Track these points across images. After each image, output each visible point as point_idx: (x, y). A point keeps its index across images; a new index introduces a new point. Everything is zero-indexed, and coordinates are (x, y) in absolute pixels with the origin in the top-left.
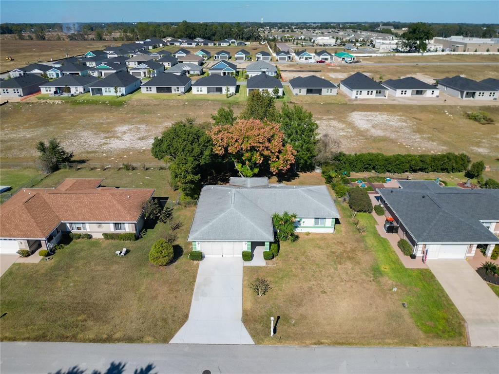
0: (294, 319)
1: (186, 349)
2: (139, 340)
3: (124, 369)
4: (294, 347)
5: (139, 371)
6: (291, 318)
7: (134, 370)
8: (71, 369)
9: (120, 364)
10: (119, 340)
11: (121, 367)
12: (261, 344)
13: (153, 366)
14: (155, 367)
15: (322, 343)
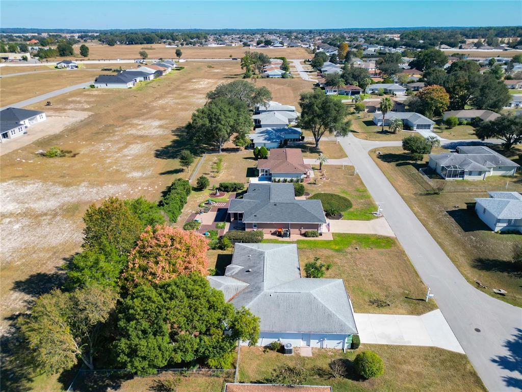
5: (501, 367)
7: (503, 370)
9: (505, 380)
12: (437, 306)
14: (492, 358)
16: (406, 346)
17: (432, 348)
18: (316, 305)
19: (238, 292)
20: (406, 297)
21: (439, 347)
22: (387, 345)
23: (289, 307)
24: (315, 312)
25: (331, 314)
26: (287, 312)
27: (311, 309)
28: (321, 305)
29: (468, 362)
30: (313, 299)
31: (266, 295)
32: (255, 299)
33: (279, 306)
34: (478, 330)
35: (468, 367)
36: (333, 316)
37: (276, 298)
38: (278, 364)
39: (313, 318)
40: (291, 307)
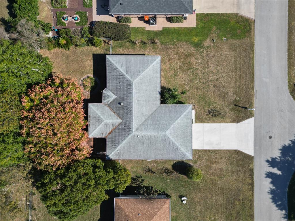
0: (236, 98)
1: (257, 148)
2: (252, 171)
3: (268, 171)
4: (255, 100)
5: (269, 165)
6: (235, 99)
7: (269, 167)
8: (269, 194)
9: (266, 174)
10: (252, 179)
11: (267, 173)
12: (253, 114)
13: (267, 160)
14: (268, 159)
15: (253, 87)
16: (220, 150)
17: (236, 151)
18: (169, 142)
19: (115, 127)
20: (235, 105)
21: (240, 150)
22: (209, 150)
23: (150, 144)
24: (167, 147)
25: (178, 147)
26: (149, 147)
27: (165, 145)
28: (172, 142)
29: (252, 162)
30: (167, 137)
31: (134, 136)
32: (127, 139)
33: (143, 143)
34: (270, 137)
35: (251, 166)
36: (178, 149)
37: (141, 138)
38: (143, 166)
39: (166, 151)
40: (151, 144)
